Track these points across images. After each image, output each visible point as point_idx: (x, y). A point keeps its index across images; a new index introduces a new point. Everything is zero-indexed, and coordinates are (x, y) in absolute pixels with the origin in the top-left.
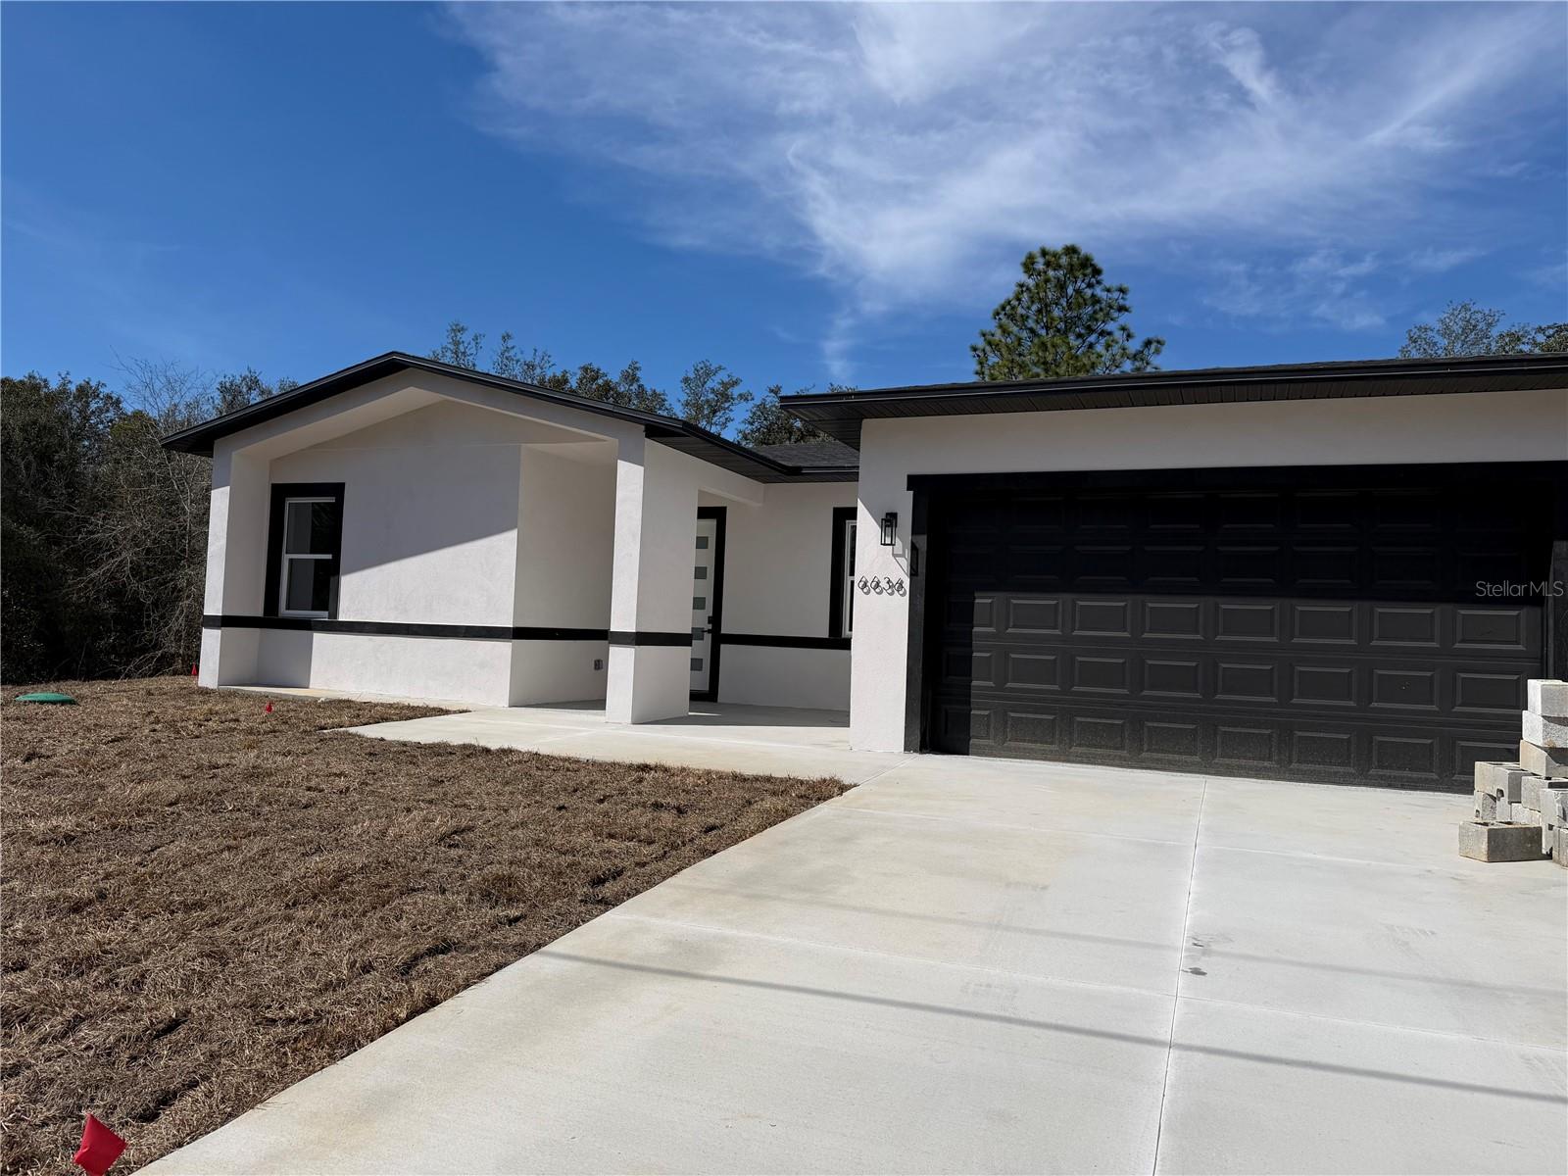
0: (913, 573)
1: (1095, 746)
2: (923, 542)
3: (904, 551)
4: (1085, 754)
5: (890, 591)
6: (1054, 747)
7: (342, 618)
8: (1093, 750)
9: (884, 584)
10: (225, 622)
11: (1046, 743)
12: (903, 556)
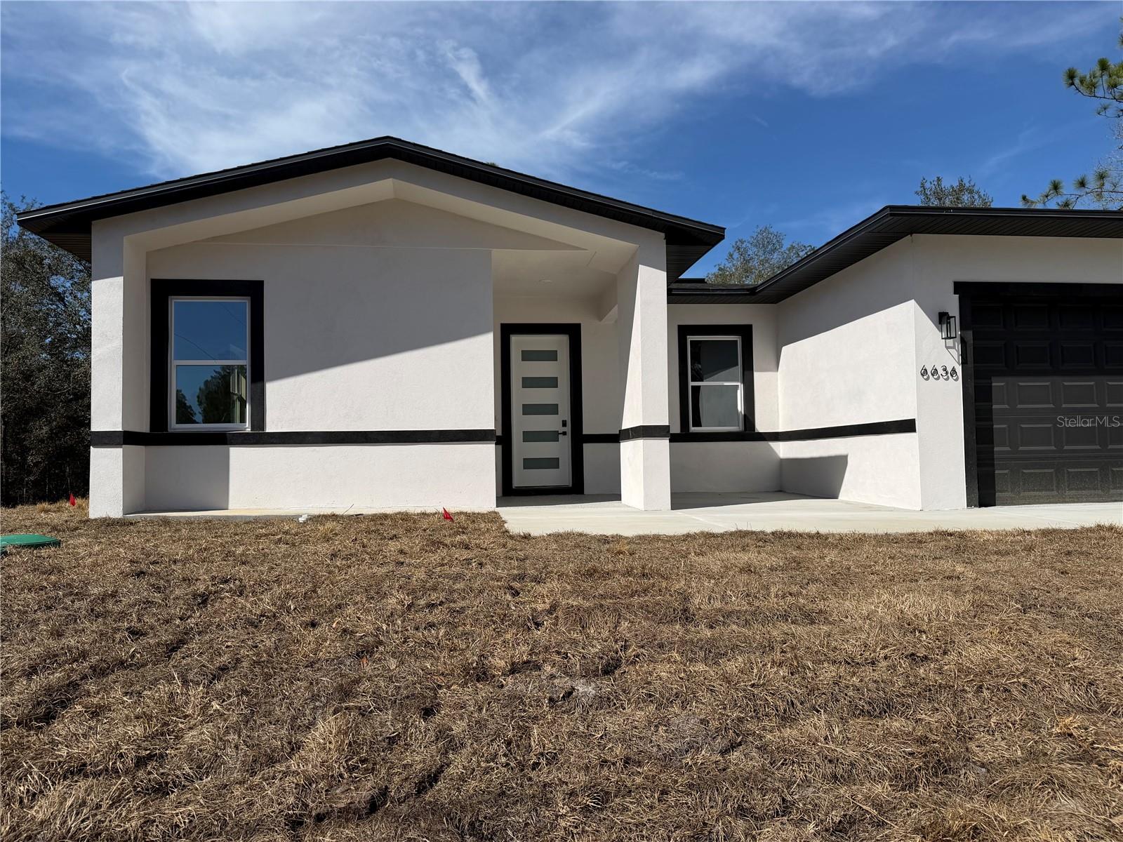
0: (964, 363)
1: (1081, 489)
2: (969, 335)
3: (954, 344)
4: (1075, 495)
5: (946, 377)
6: (1055, 493)
7: (270, 428)
8: (1080, 492)
9: (940, 371)
10: (126, 438)
11: (1049, 490)
12: (953, 347)
